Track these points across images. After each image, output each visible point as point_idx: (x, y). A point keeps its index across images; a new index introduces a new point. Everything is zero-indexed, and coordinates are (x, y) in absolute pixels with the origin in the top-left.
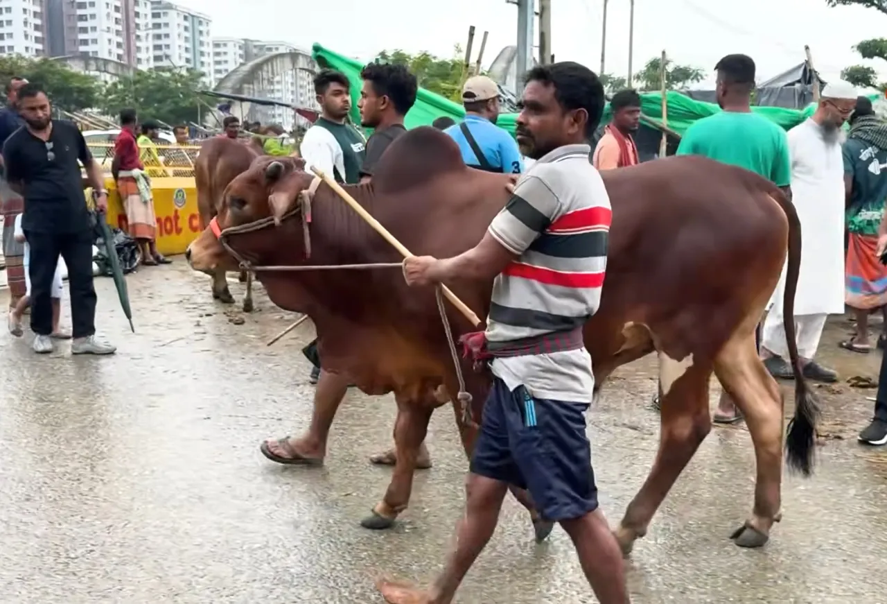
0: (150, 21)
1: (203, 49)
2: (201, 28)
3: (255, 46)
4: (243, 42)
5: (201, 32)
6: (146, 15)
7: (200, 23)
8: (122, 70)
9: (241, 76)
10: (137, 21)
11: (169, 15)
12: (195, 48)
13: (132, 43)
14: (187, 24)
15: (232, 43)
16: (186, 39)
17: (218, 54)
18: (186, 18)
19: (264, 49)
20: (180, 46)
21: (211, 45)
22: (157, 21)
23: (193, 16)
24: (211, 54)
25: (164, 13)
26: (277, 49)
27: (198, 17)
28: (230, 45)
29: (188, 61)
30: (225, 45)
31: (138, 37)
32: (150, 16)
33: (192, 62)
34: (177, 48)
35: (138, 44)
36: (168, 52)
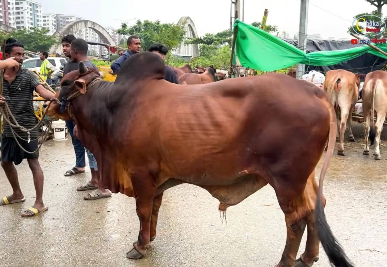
0: (15, 6)
1: (38, 18)
2: (37, 9)
3: (61, 17)
4: (56, 15)
5: (37, 11)
6: (13, 3)
7: (37, 7)
8: (7, 28)
9: (63, 31)
10: (9, 6)
11: (23, 3)
12: (35, 18)
13: (7, 16)
14: (31, 7)
15: (51, 16)
16: (31, 14)
17: (45, 21)
18: (30, 5)
19: (65, 18)
20: (28, 17)
21: (42, 17)
22: (18, 6)
23: (34, 4)
24: (42, 21)
25: (21, 2)
26: (71, 18)
27: (36, 4)
28: (50, 17)
29: (32, 24)
30: (48, 17)
31: (9, 13)
32: (14, 4)
33: (34, 24)
34: (27, 18)
35: (10, 16)
36: (23, 20)
